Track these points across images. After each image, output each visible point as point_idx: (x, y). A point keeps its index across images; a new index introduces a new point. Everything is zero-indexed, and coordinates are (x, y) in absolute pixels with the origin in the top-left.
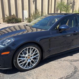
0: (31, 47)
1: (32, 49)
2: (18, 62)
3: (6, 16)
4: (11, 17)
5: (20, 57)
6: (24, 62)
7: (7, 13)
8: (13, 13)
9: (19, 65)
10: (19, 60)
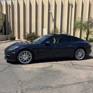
0: (27, 51)
1: (27, 52)
2: (19, 58)
3: (26, 34)
4: (31, 35)
5: (21, 56)
6: (22, 59)
7: (28, 31)
8: (33, 30)
9: (20, 60)
10: (20, 57)
